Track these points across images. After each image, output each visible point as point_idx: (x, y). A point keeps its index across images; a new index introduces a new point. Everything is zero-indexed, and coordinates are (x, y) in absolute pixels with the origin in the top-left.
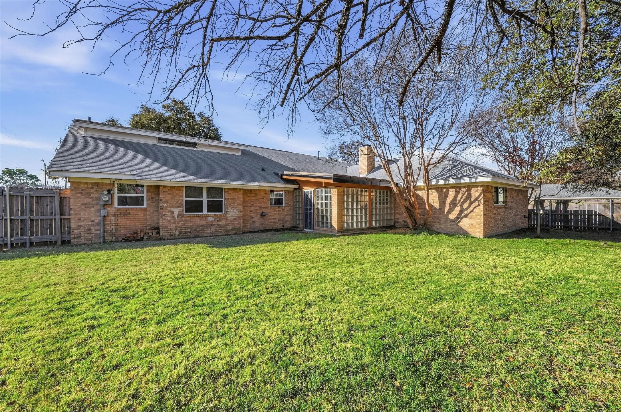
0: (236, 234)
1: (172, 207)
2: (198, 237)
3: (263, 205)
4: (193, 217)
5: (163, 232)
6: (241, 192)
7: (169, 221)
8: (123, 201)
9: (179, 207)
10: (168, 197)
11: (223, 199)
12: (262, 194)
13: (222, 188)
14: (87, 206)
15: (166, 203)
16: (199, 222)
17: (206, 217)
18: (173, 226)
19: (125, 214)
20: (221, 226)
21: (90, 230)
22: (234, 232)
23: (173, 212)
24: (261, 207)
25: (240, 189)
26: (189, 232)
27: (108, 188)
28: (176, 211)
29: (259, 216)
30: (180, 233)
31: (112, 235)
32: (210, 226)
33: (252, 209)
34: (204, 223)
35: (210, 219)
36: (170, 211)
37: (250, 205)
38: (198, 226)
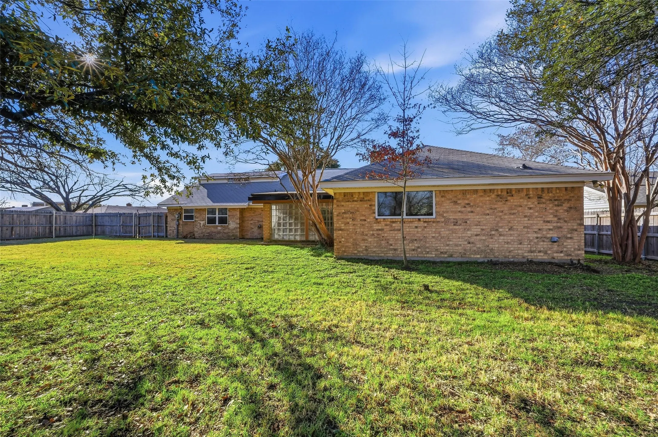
1: (200, 220)
2: (213, 239)
3: (260, 219)
4: (210, 227)
5: (196, 235)
6: (238, 210)
7: (198, 229)
8: (186, 217)
9: (203, 220)
10: (199, 215)
11: (227, 216)
12: (260, 211)
13: (227, 209)
14: (173, 220)
15: (198, 218)
16: (213, 229)
17: (217, 226)
18: (200, 231)
19: (186, 224)
20: (225, 233)
21: (173, 231)
22: (233, 238)
23: (200, 224)
24: (258, 221)
25: (237, 208)
26: (208, 236)
27: (180, 211)
28: (202, 223)
29: (257, 228)
30: (204, 236)
31: (181, 235)
32: (219, 233)
33: (252, 222)
34: (215, 230)
35: (219, 228)
37: (250, 219)
38: (213, 232)
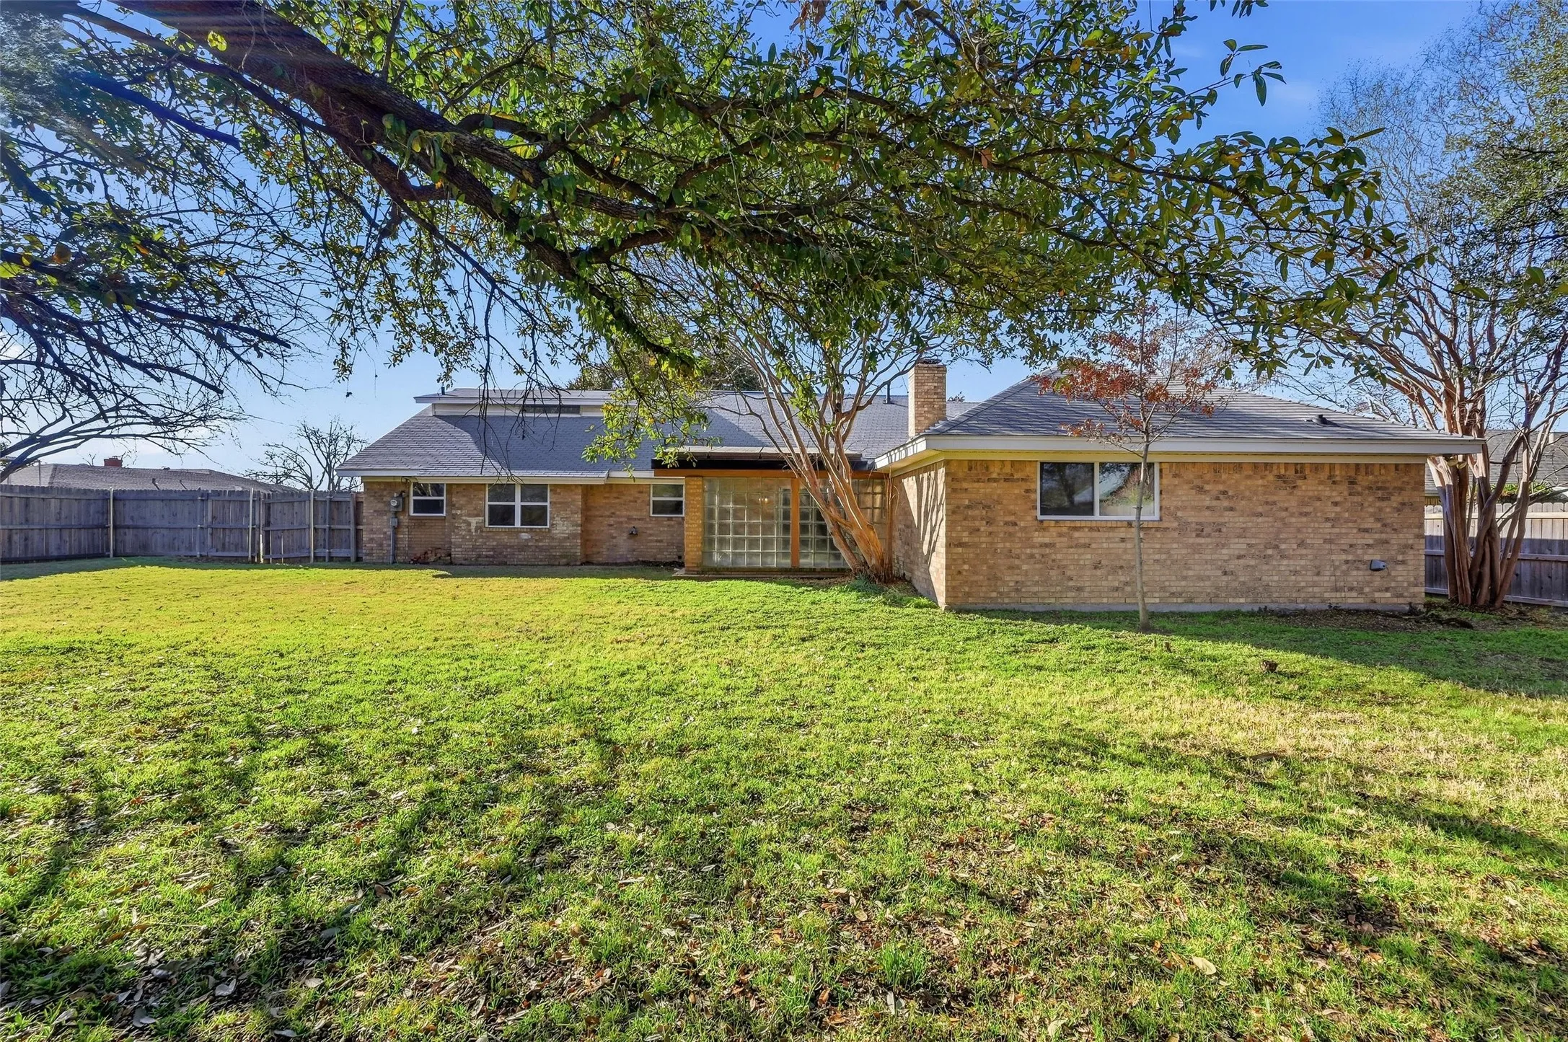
0: (568, 564)
1: (469, 515)
2: (505, 564)
3: (635, 514)
4: (498, 532)
5: (456, 553)
6: (579, 491)
7: (463, 537)
8: (420, 506)
9: (477, 515)
10: (463, 501)
11: (548, 504)
12: (634, 492)
13: (546, 485)
14: (379, 513)
15: (460, 509)
16: (505, 539)
17: (519, 531)
18: (469, 545)
19: (420, 526)
20: (541, 549)
21: (381, 545)
22: (564, 561)
23: (469, 524)
24: (630, 519)
25: (576, 486)
26: (492, 557)
27: (402, 488)
28: (474, 521)
29: (625, 535)
30: (479, 556)
31: (406, 554)
32: (523, 547)
33: (612, 521)
34: (514, 541)
35: (525, 536)
36: (465, 521)
37: (607, 513)
38: (506, 547)
